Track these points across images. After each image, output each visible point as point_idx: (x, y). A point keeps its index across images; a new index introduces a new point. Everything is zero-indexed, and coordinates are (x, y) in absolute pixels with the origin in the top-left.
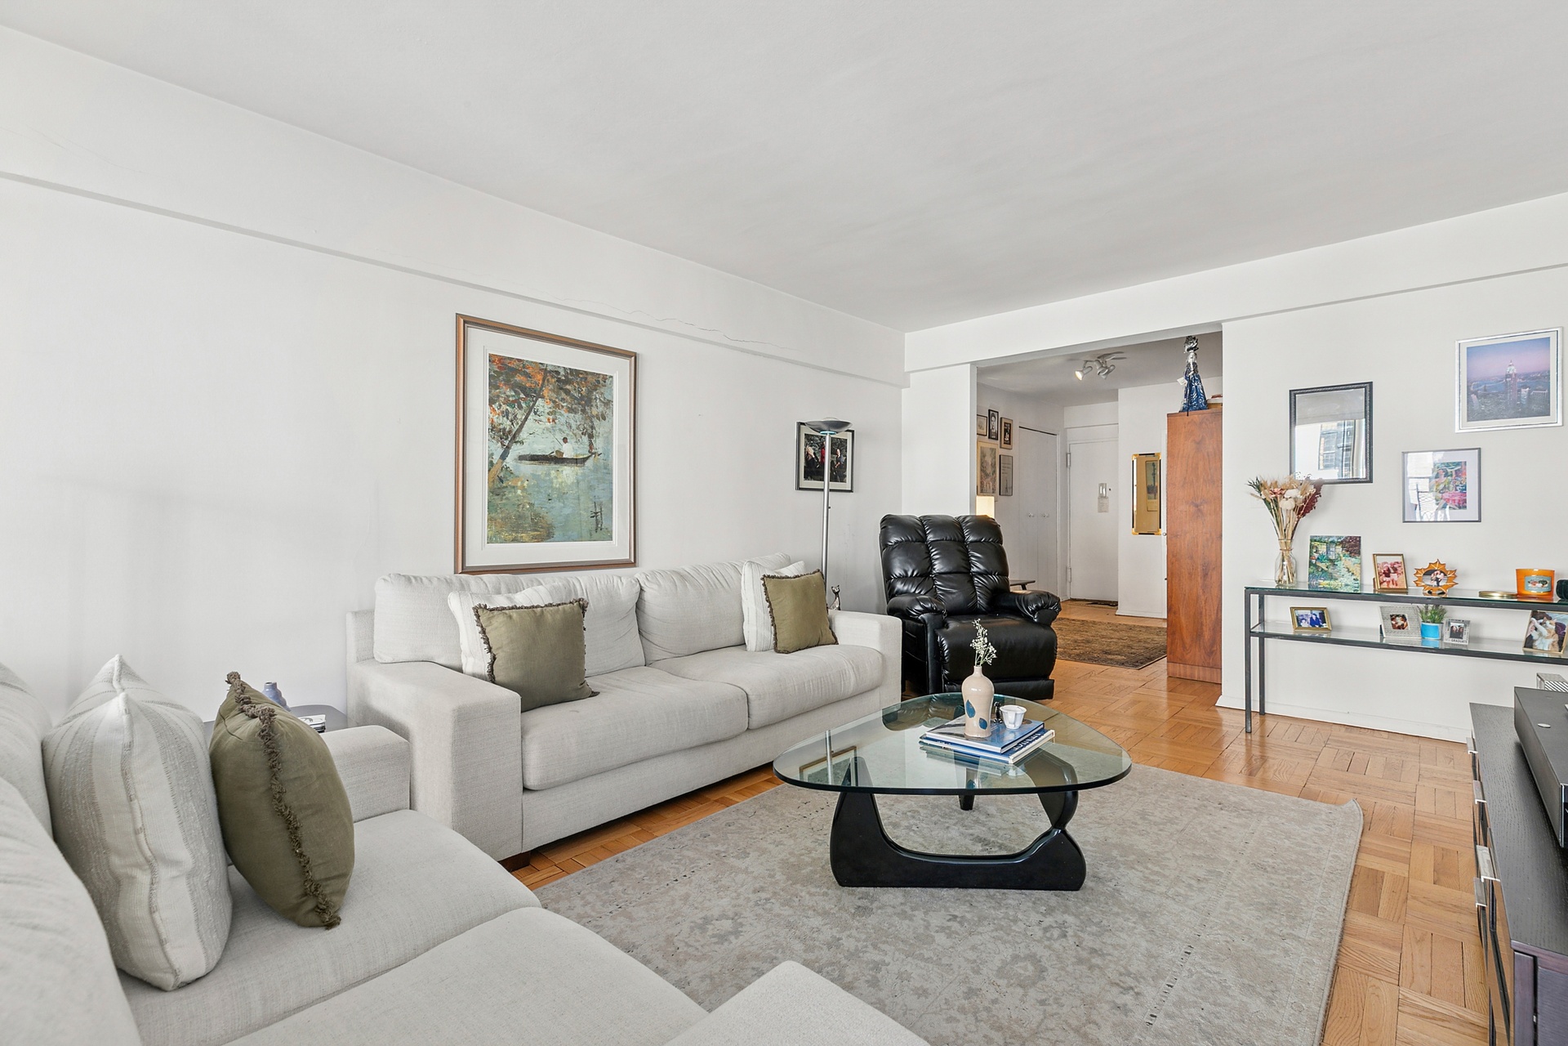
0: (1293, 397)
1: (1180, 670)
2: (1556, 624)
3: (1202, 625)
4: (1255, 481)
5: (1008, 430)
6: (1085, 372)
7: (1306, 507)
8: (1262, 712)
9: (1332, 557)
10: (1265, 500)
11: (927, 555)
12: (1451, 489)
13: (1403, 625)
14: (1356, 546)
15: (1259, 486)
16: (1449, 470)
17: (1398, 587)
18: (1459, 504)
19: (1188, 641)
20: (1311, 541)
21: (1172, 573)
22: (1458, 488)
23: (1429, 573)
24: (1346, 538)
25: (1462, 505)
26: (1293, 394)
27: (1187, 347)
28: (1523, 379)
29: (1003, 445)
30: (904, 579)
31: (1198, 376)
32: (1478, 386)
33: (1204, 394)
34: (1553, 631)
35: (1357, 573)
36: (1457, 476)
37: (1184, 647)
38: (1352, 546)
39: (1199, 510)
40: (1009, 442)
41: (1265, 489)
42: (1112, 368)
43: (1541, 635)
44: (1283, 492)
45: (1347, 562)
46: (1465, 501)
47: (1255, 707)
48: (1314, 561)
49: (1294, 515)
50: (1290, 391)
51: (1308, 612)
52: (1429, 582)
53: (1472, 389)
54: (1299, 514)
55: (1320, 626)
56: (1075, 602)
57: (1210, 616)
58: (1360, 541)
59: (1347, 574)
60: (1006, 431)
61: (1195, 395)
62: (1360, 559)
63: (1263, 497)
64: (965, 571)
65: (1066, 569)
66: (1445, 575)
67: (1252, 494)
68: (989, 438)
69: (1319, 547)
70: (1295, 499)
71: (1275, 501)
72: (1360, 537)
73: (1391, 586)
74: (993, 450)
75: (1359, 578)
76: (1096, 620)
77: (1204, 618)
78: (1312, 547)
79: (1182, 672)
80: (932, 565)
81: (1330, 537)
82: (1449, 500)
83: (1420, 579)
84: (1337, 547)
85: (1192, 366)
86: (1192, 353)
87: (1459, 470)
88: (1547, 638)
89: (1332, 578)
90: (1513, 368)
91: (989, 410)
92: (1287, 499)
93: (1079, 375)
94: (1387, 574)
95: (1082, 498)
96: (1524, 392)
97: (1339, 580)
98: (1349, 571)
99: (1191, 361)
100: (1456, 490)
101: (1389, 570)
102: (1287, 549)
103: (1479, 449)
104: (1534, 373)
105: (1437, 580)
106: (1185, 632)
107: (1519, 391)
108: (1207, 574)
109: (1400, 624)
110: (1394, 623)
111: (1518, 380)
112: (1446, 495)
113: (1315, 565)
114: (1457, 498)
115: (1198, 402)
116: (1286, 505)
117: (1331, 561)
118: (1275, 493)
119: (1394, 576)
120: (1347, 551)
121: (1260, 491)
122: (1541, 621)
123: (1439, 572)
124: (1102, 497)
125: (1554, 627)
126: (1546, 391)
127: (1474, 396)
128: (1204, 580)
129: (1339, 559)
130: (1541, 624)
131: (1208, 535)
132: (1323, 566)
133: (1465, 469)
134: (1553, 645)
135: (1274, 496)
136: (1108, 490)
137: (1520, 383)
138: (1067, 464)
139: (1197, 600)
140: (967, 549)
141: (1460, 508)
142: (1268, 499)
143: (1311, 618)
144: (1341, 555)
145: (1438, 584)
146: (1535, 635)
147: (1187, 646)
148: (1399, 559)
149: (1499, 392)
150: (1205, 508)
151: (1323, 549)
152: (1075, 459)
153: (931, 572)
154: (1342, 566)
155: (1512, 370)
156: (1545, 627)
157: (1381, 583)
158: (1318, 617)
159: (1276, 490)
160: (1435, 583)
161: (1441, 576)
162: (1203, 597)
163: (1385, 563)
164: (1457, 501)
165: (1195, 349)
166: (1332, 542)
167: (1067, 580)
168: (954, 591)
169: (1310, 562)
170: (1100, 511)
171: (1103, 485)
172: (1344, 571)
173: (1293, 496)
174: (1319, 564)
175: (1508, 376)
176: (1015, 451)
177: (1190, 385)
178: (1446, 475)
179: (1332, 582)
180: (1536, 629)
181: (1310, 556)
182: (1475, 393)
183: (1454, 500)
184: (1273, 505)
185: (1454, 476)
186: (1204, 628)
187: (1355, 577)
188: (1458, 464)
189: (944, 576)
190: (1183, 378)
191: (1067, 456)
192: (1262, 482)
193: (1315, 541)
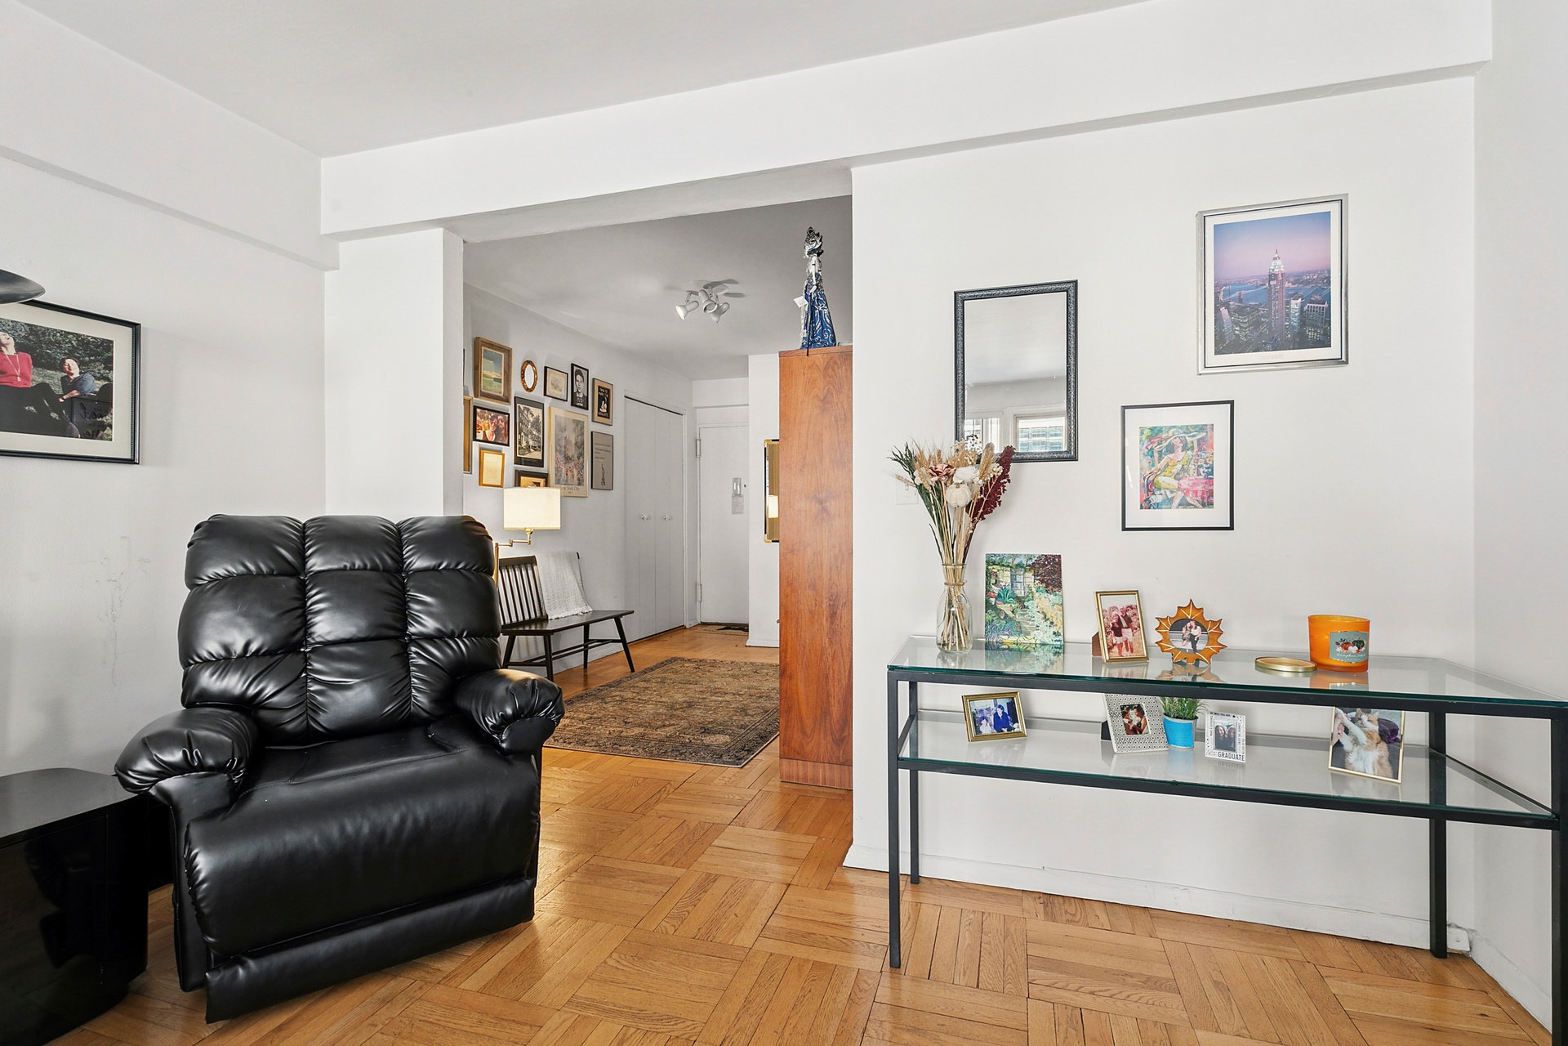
0: (960, 305)
1: (797, 768)
2: (1379, 720)
3: (828, 695)
4: (903, 452)
5: (605, 396)
6: (689, 308)
7: (987, 502)
8: (915, 878)
9: (1020, 593)
10: (920, 487)
11: (296, 604)
12: (1191, 472)
13: (1139, 724)
14: (1054, 572)
15: (909, 461)
16: (1189, 439)
17: (1134, 655)
18: (1203, 498)
19: (809, 723)
20: (988, 563)
21: (786, 613)
22: (1201, 470)
23: (1178, 624)
24: (1040, 558)
25: (1207, 502)
26: (960, 299)
27: (808, 248)
28: (1293, 284)
29: (597, 418)
30: (226, 662)
31: (823, 296)
32: (1230, 292)
33: (831, 324)
34: (1376, 736)
35: (1058, 621)
36: (1200, 450)
37: (804, 733)
38: (1049, 571)
39: (824, 510)
40: (607, 415)
41: (921, 465)
42: (725, 307)
43: (1356, 742)
44: (952, 471)
45: (1043, 601)
46: (1211, 493)
47: (905, 867)
48: (993, 600)
49: (967, 518)
50: (956, 293)
51: (990, 703)
52: (1180, 643)
53: (1221, 298)
54: (975, 514)
55: (1010, 729)
56: (707, 628)
57: (840, 680)
58: (1059, 564)
59: (1044, 625)
60: (601, 399)
61: (818, 325)
62: (1062, 596)
63: (918, 481)
64: (392, 633)
65: (696, 586)
66: (1204, 629)
67: (899, 478)
68: (573, 404)
69: (1000, 574)
70: (971, 484)
71: (938, 490)
72: (1060, 556)
73: (1126, 654)
74: (579, 424)
75: (1061, 631)
76: (718, 658)
77: (831, 684)
78: (989, 574)
79: (801, 773)
80: (306, 625)
81: (1015, 556)
82: (1188, 491)
83: (1166, 639)
84: (1027, 574)
85: (814, 278)
86: (814, 258)
87: (1202, 439)
88: (1367, 749)
89: (1020, 631)
90: (1279, 262)
91: (573, 365)
92: (958, 485)
93: (680, 312)
94: (1118, 631)
95: (714, 499)
96: (1295, 304)
97: (1033, 634)
98: (1046, 618)
99: (813, 270)
100: (1199, 474)
101: (1119, 622)
102: (956, 581)
103: (1232, 403)
104: (1309, 273)
105: (1192, 639)
106: (804, 708)
107: (1288, 303)
108: (835, 613)
109: (1135, 723)
110: (1126, 721)
111: (1287, 285)
112: (1185, 483)
113: (994, 608)
114: (1200, 488)
115: (823, 337)
116: (957, 496)
117: (1019, 600)
118: (938, 473)
119: (1127, 633)
120: (1042, 582)
121: (912, 471)
122: (1353, 714)
123: (1193, 623)
124: (736, 495)
125: (1377, 728)
126: (1326, 305)
127: (1224, 311)
128: (832, 623)
129: (1030, 596)
130: (1353, 720)
131: (837, 550)
132: (1006, 608)
133: (1212, 437)
134: (1381, 764)
135: (936, 478)
136: (743, 486)
137: (1288, 289)
138: (696, 452)
139: (822, 655)
140: (404, 586)
141: (1204, 505)
142: (926, 486)
143: (996, 715)
144: (1034, 590)
145: (1194, 646)
146: (1346, 741)
147: (808, 731)
148: (1131, 600)
149: (1260, 304)
150: (832, 505)
151: (1005, 577)
152: (706, 447)
153: (303, 642)
154: (1035, 610)
155: (1279, 267)
156: (1362, 726)
157: (1110, 649)
158: (1006, 711)
159: (939, 468)
160: (1189, 646)
161: (1197, 632)
162: (829, 651)
163: (1114, 608)
164: (1200, 494)
165: (819, 252)
166: (1019, 566)
167: (696, 598)
168: (352, 681)
169: (987, 602)
170: (734, 512)
171: (736, 480)
172: (1039, 618)
173: (968, 479)
174: (1001, 606)
175: (1272, 276)
176: (616, 428)
177: (812, 308)
178: (1185, 448)
179: (1021, 639)
180: (1347, 731)
181: (987, 591)
182: (1227, 307)
183: (1196, 492)
184: (933, 497)
185: (1196, 449)
186: (832, 700)
187: (1055, 629)
188: (1202, 428)
189: (334, 649)
190: (802, 298)
191: (696, 442)
192: (916, 453)
193: (994, 564)
